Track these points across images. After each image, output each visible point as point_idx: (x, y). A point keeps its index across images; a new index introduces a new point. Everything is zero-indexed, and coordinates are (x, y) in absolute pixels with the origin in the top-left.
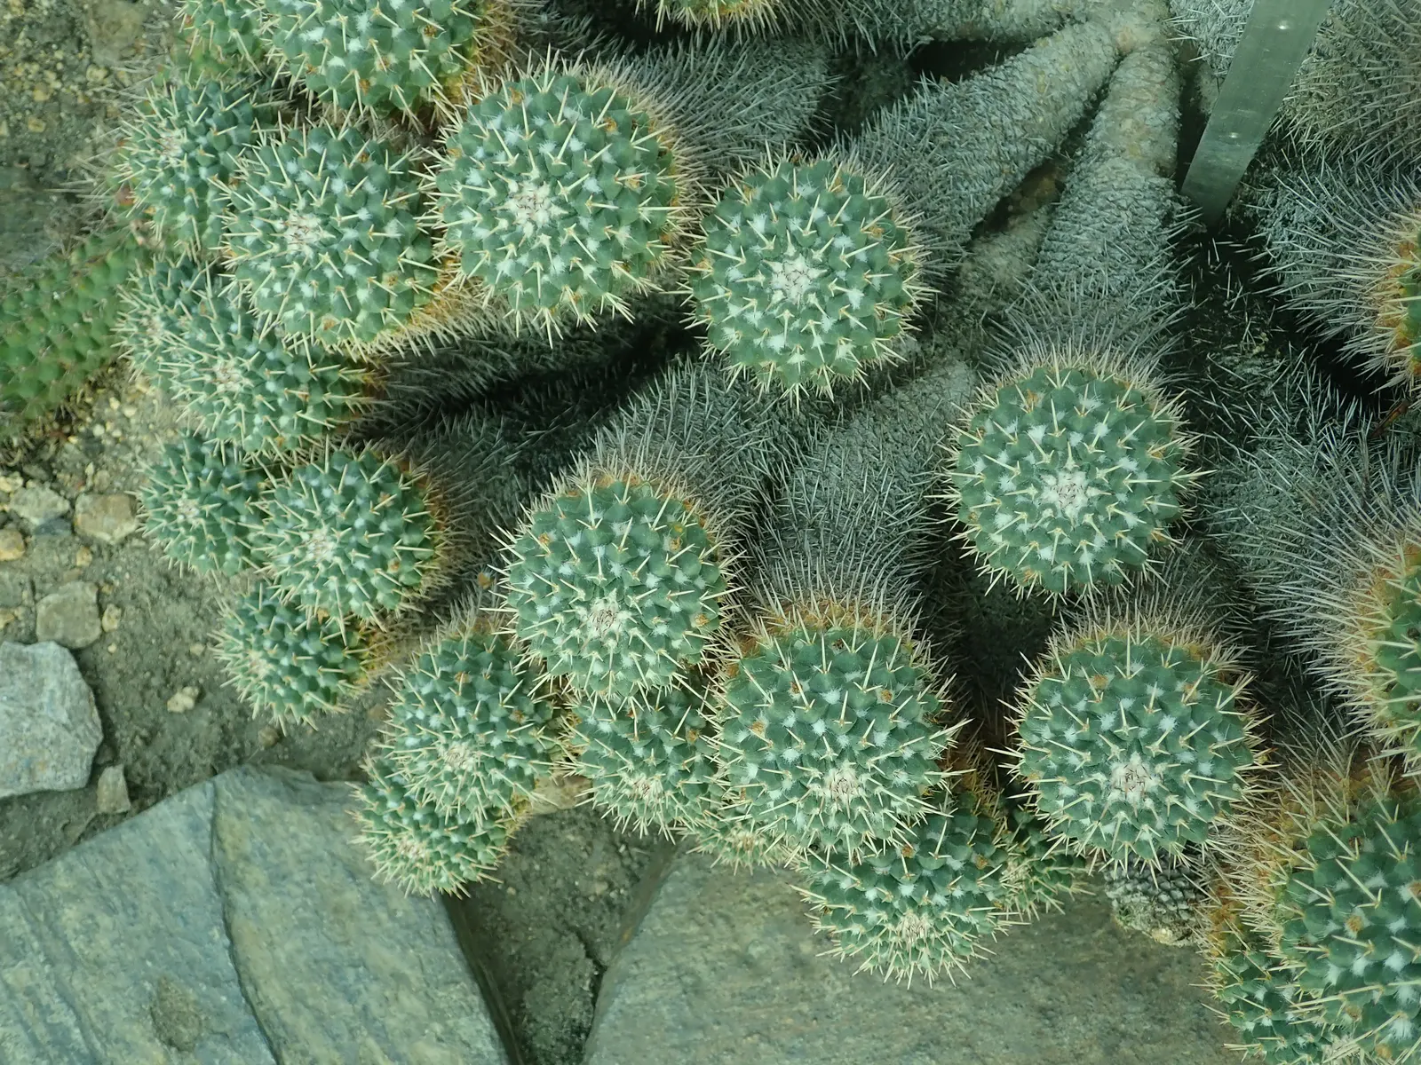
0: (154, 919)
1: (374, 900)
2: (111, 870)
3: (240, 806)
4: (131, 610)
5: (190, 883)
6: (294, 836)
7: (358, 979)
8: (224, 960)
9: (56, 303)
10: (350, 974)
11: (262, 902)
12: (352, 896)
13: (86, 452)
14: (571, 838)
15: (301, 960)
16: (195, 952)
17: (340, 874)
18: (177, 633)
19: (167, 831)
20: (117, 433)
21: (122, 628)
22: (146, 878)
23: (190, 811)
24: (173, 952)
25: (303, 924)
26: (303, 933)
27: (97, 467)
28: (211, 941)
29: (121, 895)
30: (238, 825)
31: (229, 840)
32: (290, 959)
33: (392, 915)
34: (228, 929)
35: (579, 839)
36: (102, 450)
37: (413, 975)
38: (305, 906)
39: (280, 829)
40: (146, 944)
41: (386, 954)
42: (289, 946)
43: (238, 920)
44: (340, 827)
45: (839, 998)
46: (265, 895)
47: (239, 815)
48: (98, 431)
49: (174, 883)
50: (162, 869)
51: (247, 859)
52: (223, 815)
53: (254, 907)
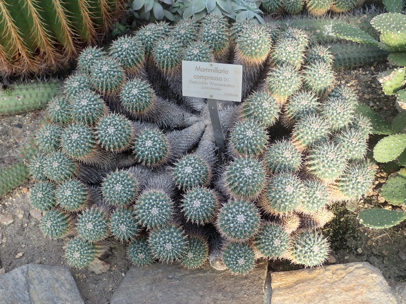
0: (12, 290)
1: (62, 285)
2: (3, 281)
3: (33, 269)
4: (9, 238)
5: (21, 283)
6: (45, 274)
7: (57, 300)
8: (27, 297)
9: (5, 174)
10: (55, 299)
11: (37, 287)
12: (57, 285)
13: (3, 207)
14: (105, 279)
15: (44, 298)
16: (21, 296)
17: (54, 280)
18: (19, 243)
19: (17, 274)
20: (11, 204)
21: (6, 242)
22: (11, 283)
23: (22, 269)
24: (16, 296)
25: (46, 290)
26: (46, 292)
27: (5, 210)
28: (25, 293)
29: (5, 286)
30: (32, 273)
31: (30, 275)
32: (42, 297)
33: (66, 288)
34: (28, 291)
35: (106, 280)
36: (6, 207)
37: (69, 299)
38: (46, 287)
39: (42, 273)
40: (9, 295)
41: (64, 295)
42: (42, 295)
43: (31, 290)
44: (55, 272)
45: (160, 296)
46: (37, 285)
47: (33, 271)
48: (6, 203)
49: (17, 283)
50: (15, 280)
51: (34, 279)
52: (29, 271)
53: (35, 288)
